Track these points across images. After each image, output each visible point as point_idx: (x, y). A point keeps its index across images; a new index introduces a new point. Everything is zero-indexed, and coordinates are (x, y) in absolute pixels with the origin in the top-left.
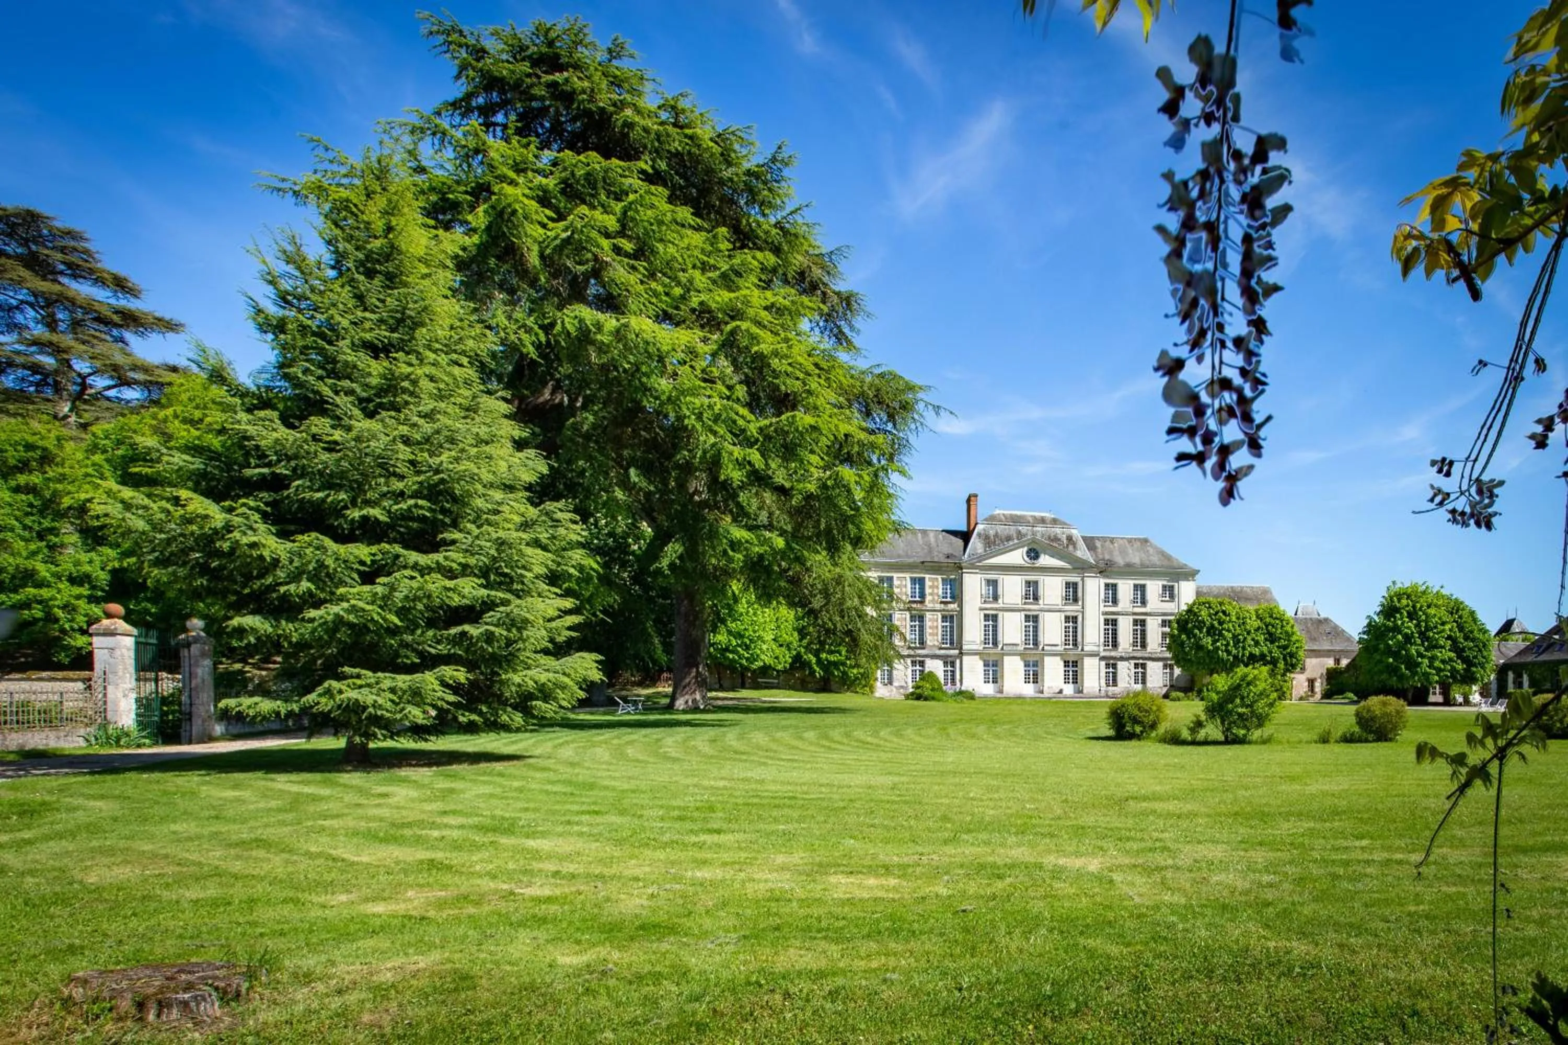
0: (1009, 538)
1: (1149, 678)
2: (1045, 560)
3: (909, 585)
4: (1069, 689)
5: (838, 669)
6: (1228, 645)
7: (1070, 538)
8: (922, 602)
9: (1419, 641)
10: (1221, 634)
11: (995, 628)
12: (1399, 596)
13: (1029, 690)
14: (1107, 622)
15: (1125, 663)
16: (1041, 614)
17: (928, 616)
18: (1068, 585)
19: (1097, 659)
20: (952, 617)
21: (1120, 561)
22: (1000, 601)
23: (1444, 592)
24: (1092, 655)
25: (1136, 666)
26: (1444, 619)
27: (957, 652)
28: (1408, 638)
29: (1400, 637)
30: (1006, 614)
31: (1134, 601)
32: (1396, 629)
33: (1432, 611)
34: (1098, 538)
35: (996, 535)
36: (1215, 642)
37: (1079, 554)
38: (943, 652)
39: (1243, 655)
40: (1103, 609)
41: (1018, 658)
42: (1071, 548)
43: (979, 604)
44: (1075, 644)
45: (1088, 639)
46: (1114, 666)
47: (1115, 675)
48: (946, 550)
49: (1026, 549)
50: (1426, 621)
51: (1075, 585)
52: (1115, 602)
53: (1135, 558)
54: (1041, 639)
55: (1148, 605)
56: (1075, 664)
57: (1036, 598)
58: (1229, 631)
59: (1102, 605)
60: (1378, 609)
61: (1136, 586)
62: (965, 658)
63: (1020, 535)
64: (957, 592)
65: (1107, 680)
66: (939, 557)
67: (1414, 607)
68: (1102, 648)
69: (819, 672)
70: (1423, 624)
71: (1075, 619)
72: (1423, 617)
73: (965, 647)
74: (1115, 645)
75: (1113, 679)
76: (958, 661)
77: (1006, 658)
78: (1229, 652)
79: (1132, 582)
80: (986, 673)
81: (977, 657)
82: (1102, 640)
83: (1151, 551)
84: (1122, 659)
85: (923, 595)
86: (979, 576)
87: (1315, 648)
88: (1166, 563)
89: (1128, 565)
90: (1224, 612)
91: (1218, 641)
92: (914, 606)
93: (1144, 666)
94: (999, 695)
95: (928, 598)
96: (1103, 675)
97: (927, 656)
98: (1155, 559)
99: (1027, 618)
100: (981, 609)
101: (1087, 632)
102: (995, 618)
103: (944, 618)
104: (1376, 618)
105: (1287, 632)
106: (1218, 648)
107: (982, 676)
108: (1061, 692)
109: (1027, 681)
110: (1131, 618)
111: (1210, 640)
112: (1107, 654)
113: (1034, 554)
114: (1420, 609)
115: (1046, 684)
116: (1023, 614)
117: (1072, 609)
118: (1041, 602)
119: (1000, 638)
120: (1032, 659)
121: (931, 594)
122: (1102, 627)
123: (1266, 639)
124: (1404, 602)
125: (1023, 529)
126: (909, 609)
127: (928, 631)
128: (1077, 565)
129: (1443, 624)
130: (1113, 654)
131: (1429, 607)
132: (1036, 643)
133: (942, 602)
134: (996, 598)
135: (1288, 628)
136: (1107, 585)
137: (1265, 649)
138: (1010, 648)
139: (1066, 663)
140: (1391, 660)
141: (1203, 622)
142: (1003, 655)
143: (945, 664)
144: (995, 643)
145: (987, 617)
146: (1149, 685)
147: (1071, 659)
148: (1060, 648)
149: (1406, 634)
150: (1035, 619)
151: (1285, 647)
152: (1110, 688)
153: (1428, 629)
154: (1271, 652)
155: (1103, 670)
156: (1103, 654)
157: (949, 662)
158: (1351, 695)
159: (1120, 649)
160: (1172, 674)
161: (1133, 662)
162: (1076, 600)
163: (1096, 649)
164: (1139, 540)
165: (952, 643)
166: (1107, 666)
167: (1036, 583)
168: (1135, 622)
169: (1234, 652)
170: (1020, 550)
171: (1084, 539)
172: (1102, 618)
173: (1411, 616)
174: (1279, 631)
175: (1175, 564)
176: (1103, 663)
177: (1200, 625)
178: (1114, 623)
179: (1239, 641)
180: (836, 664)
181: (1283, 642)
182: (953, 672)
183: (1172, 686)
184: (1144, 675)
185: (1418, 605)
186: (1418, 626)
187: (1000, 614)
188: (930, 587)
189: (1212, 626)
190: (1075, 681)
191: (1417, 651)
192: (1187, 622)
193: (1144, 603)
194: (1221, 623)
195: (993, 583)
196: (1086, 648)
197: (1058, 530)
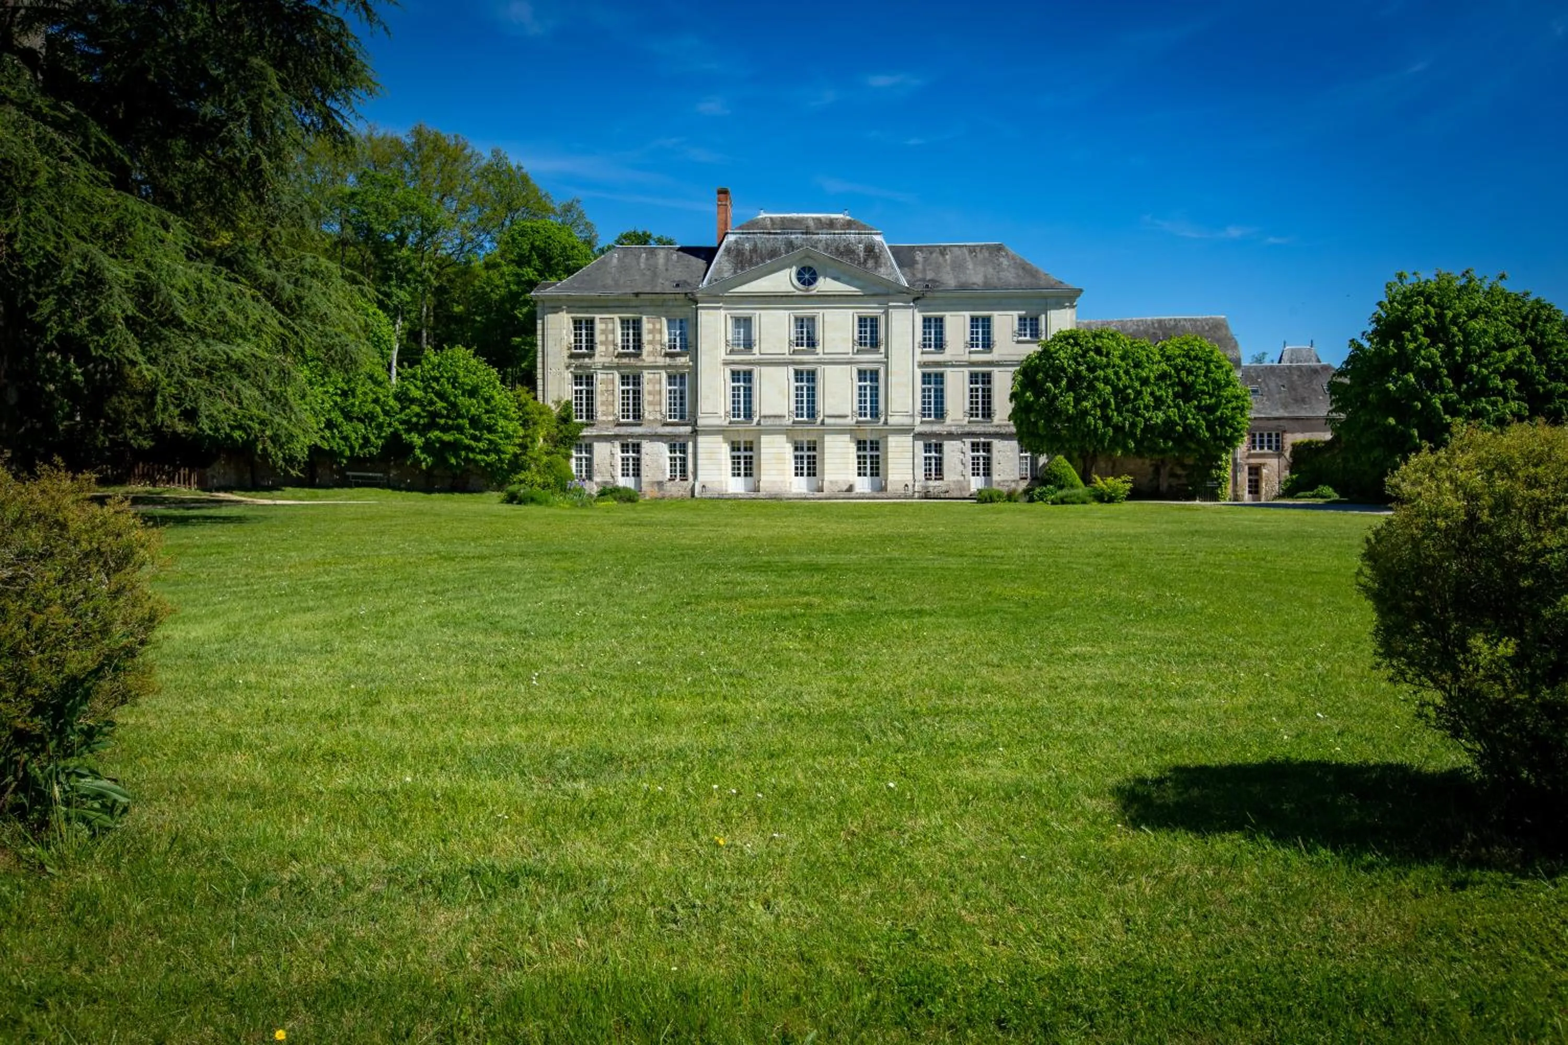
0: (773, 254)
1: (995, 466)
2: (825, 285)
3: (619, 332)
4: (863, 485)
5: (457, 456)
6: (1105, 405)
7: (870, 250)
8: (637, 355)
9: (1449, 382)
10: (1091, 387)
11: (749, 391)
12: (1408, 299)
13: (799, 486)
14: (926, 378)
15: (957, 444)
16: (820, 369)
17: (646, 376)
18: (862, 321)
19: (910, 438)
20: (682, 377)
21: (950, 280)
22: (756, 350)
23: (1506, 286)
24: (902, 431)
25: (975, 447)
26: (1506, 337)
27: (688, 429)
28: (1429, 377)
29: (1411, 378)
30: (765, 369)
31: (973, 343)
32: (1404, 362)
33: (1476, 325)
34: (920, 249)
35: (754, 250)
36: (1078, 401)
37: (883, 272)
38: (668, 429)
39: (1133, 425)
40: (919, 357)
41: (783, 438)
42: (870, 263)
43: (722, 353)
44: (875, 414)
45: (894, 406)
46: (939, 448)
47: (939, 462)
48: (678, 274)
49: (794, 269)
50: (1466, 343)
51: (874, 321)
52: (940, 345)
53: (976, 275)
54: (819, 406)
55: (996, 350)
56: (875, 446)
57: (812, 343)
58: (1106, 381)
59: (918, 351)
60: (1370, 329)
61: (974, 319)
62: (701, 439)
63: (790, 245)
64: (690, 338)
65: (928, 471)
66: (664, 285)
67: (1440, 317)
68: (918, 420)
69: (426, 461)
70: (1459, 349)
71: (874, 375)
72: (1460, 337)
73: (700, 422)
74: (940, 414)
75: (936, 468)
76: (690, 444)
77: (764, 439)
78: (1107, 420)
79: (967, 314)
80: (735, 459)
81: (719, 438)
82: (919, 406)
83: (1005, 262)
84: (951, 436)
85: (638, 345)
86: (723, 312)
87: (1303, 414)
88: (1027, 280)
89: (963, 287)
90: (1098, 351)
91: (1085, 398)
92: (625, 360)
93: (987, 447)
94: (753, 495)
95: (647, 349)
96: (920, 461)
97: (643, 436)
98: (1010, 276)
99: (798, 375)
100: (726, 363)
101: (894, 394)
102: (748, 377)
103: (671, 379)
104: (1367, 345)
105: (1215, 382)
106: (1085, 413)
107: (730, 466)
108: (850, 489)
109: (798, 472)
110: (966, 371)
111: (1070, 398)
112: (927, 428)
113: (807, 276)
114: (1454, 321)
115: (827, 478)
116: (791, 370)
117: (869, 359)
118: (819, 349)
119: (755, 407)
120: (805, 439)
121: (650, 342)
122: (919, 385)
123: (1176, 395)
124: (1419, 309)
125: (795, 237)
126: (618, 367)
127: (646, 398)
128: (877, 290)
129: (1503, 347)
130: (936, 428)
131: (1473, 315)
132: (812, 414)
133: (667, 355)
134: (748, 345)
135: (1219, 375)
136: (926, 320)
137: (1173, 412)
138: (770, 422)
139: (861, 445)
140: (1392, 421)
141: (1063, 370)
142: (760, 433)
143: (672, 449)
144: (749, 415)
145: (735, 376)
146: (995, 477)
147: (868, 437)
148: (850, 421)
149: (1424, 370)
150: (812, 376)
151: (1211, 409)
152: (931, 483)
153: (1468, 356)
154: (1184, 418)
155: (921, 454)
156: (918, 429)
157: (677, 446)
158: (1328, 490)
159: (948, 420)
160: (1034, 462)
161: (968, 441)
162: (875, 345)
163: (908, 421)
164: (988, 247)
165: (682, 417)
166: (927, 448)
167: (812, 319)
168: (974, 378)
169: (1116, 418)
170: (787, 271)
171: (896, 251)
172: (918, 373)
173: (1435, 334)
174: (1202, 379)
175: (1042, 283)
176: (920, 444)
177: (1056, 373)
178: (940, 378)
179: (1126, 400)
180: (454, 447)
181: (1207, 401)
182: (684, 460)
183: (1034, 478)
184: (988, 461)
185: (1449, 314)
186: (1448, 353)
187: (756, 370)
188: (651, 332)
189: (1077, 373)
190: (875, 472)
191: (1444, 403)
192: (1037, 369)
193: (988, 345)
194: (1091, 369)
195: (744, 323)
196: (891, 420)
197: (852, 237)
